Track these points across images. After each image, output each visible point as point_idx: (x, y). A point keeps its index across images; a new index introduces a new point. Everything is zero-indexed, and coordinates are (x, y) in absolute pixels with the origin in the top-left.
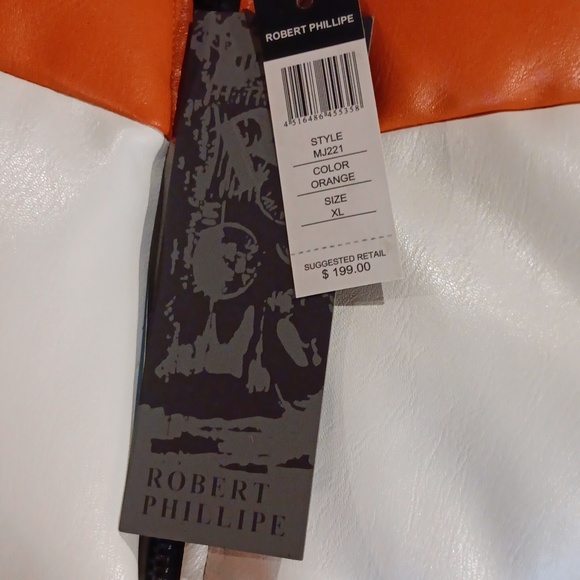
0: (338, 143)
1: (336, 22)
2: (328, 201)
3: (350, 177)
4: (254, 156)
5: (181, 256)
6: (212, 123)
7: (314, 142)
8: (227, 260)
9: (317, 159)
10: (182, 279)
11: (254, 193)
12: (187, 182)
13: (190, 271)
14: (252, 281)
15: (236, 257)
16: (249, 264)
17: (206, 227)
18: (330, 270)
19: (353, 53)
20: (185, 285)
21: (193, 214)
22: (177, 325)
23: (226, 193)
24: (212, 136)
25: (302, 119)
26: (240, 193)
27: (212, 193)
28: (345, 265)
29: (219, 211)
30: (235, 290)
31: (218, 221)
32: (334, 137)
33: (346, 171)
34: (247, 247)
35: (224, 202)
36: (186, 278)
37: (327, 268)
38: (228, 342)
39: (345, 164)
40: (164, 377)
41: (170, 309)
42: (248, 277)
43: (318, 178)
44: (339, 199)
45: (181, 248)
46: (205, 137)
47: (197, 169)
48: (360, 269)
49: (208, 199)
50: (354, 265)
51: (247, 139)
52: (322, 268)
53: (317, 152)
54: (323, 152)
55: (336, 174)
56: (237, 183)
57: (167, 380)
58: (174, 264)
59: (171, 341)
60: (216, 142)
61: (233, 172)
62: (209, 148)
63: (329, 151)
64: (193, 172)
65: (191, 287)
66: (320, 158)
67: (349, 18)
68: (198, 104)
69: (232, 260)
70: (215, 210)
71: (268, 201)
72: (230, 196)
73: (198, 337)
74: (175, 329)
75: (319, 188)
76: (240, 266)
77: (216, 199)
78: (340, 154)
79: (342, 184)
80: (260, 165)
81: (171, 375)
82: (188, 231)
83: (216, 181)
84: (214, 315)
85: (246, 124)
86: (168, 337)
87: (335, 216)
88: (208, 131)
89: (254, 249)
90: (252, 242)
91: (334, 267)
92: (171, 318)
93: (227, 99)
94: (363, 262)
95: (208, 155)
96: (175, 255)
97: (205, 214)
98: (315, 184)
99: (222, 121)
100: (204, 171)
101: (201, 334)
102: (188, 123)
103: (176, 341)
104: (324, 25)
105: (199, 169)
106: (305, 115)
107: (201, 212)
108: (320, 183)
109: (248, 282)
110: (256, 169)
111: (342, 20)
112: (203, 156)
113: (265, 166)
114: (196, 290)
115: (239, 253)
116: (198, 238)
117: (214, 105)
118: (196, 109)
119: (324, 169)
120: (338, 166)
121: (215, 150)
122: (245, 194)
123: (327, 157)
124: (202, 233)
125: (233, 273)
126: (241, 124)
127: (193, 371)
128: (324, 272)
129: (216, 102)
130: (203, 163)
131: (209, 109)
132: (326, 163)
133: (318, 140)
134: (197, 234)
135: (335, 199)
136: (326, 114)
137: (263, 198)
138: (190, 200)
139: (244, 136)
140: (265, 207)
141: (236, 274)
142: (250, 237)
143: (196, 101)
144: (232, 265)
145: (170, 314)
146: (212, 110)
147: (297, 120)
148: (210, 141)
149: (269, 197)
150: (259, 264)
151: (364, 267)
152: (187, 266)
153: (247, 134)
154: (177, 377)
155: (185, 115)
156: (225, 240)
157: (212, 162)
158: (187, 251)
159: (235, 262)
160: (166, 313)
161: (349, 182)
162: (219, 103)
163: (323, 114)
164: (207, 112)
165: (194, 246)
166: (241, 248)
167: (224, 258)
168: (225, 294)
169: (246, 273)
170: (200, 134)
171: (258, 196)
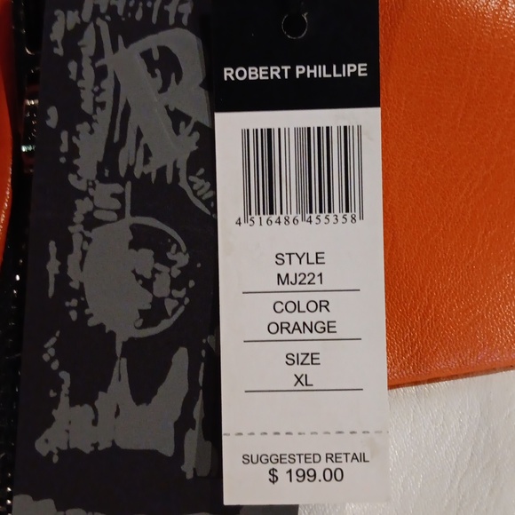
0: (316, 269)
1: (340, 71)
2: (291, 359)
3: (329, 327)
4: (172, 109)
5: (63, 267)
6: (99, 53)
7: (280, 260)
8: (138, 277)
9: (281, 288)
10: (67, 304)
11: (176, 170)
12: (64, 148)
13: (80, 293)
14: (181, 310)
15: (155, 271)
16: (176, 284)
17: (100, 223)
18: (282, 470)
19: (359, 128)
20: (74, 315)
21: (78, 202)
22: (65, 376)
23: (130, 169)
24: (101, 73)
25: (265, 218)
26: (152, 169)
27: (108, 168)
28: (306, 467)
29: (121, 197)
30: (155, 324)
31: (120, 214)
32: (313, 259)
33: (323, 316)
34: (170, 256)
35: (129, 184)
36: (74, 302)
37: (278, 466)
38: (148, 401)
39: (322, 305)
40: (51, 454)
41: (52, 352)
42: (176, 303)
43: (279, 318)
44: (308, 360)
45: (63, 256)
46: (89, 73)
47: (79, 127)
48: (328, 477)
49: (101, 178)
50: (319, 468)
51: (159, 81)
52: (270, 466)
53: (283, 277)
54: (292, 279)
55: (309, 318)
56: (148, 153)
57: (55, 459)
58: (52, 280)
59: (57, 399)
60: (108, 84)
61: (139, 135)
62: (97, 94)
63: (301, 279)
64: (74, 133)
65: (83, 318)
66: (286, 287)
67: (361, 69)
68: (73, 18)
69: (148, 275)
70: (114, 195)
71: (199, 183)
72: (137, 174)
73: (101, 394)
74: (62, 381)
75: (278, 336)
76: (162, 287)
77: (114, 178)
78: (318, 286)
79: (315, 335)
80: (182, 124)
81: (61, 453)
82: (71, 229)
83: (112, 149)
84: (124, 361)
85: (156, 56)
86: (52, 394)
87: (299, 386)
88: (93, 65)
89: (183, 259)
90: (179, 249)
91: (288, 467)
92: (55, 365)
93: (120, 12)
94: (333, 466)
95: (96, 104)
96: (53, 267)
97: (97, 202)
98: (273, 328)
99: (115, 48)
100: (92, 131)
101: (105, 391)
102: (59, 51)
103: (64, 400)
104: (319, 71)
105: (83, 128)
106: (272, 213)
107: (92, 198)
108: (281, 327)
109: (174, 311)
110: (176, 130)
111: (349, 69)
112: (87, 106)
113: (191, 126)
114: (92, 322)
115: (159, 266)
116: (89, 240)
117: (99, 22)
118: (71, 26)
119: (290, 307)
120: (312, 307)
121: (107, 97)
122: (162, 172)
123: (297, 287)
124: (96, 233)
125: (149, 297)
126: (146, 55)
127: (96, 445)
128: (272, 472)
129: (102, 17)
130: (89, 119)
131: (91, 28)
132: (295, 297)
133: (286, 258)
134: (87, 234)
135: (301, 358)
136: (303, 219)
137: (192, 178)
138: (72, 178)
139: (154, 75)
140: (195, 193)
141: (154, 297)
142: (174, 241)
143: (70, 13)
144: (148, 284)
145: (52, 359)
146: (97, 29)
147: (257, 219)
148: (98, 81)
149: (200, 177)
150: (192, 284)
151: (333, 475)
152: (74, 285)
153: (158, 72)
154: (70, 455)
155: (53, 37)
156: (134, 245)
157: (103, 117)
158: (73, 259)
159: (153, 279)
160: (46, 357)
161: (326, 335)
162: (108, 18)
163: (299, 217)
164: (90, 34)
165: (84, 253)
166: (161, 257)
167: (134, 272)
168: (140, 328)
169: (171, 296)
170: (80, 69)
171: (183, 175)
